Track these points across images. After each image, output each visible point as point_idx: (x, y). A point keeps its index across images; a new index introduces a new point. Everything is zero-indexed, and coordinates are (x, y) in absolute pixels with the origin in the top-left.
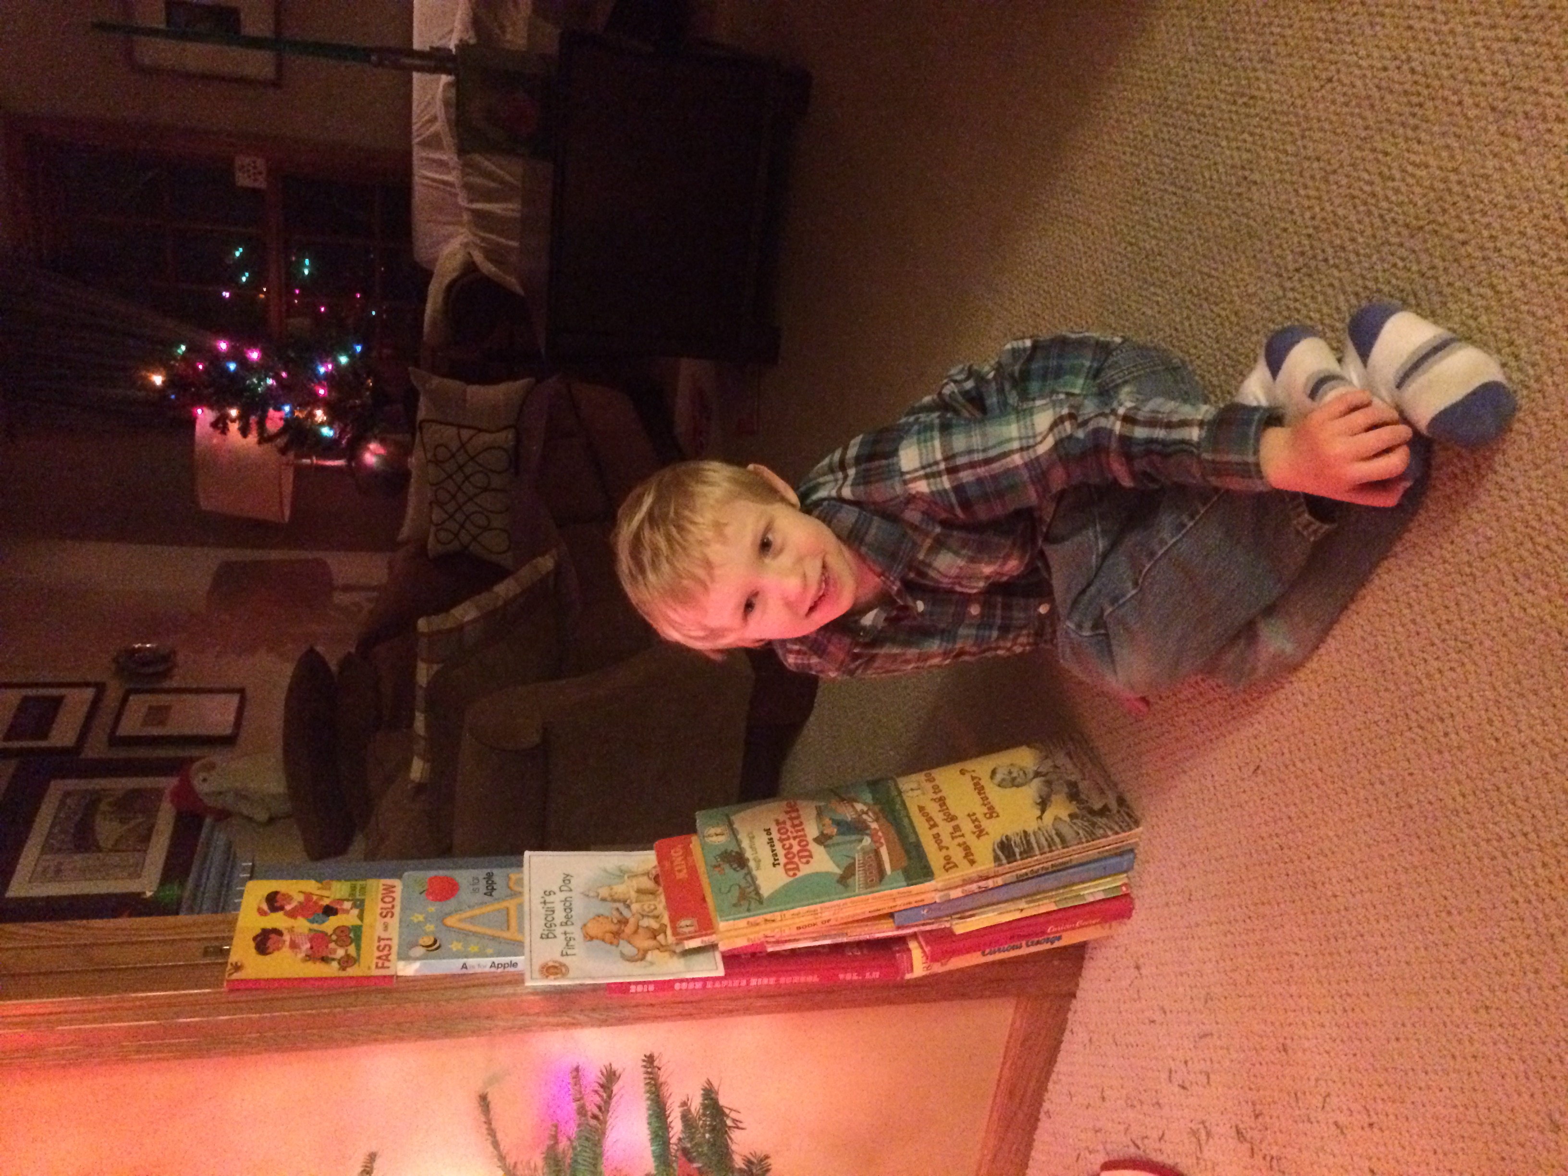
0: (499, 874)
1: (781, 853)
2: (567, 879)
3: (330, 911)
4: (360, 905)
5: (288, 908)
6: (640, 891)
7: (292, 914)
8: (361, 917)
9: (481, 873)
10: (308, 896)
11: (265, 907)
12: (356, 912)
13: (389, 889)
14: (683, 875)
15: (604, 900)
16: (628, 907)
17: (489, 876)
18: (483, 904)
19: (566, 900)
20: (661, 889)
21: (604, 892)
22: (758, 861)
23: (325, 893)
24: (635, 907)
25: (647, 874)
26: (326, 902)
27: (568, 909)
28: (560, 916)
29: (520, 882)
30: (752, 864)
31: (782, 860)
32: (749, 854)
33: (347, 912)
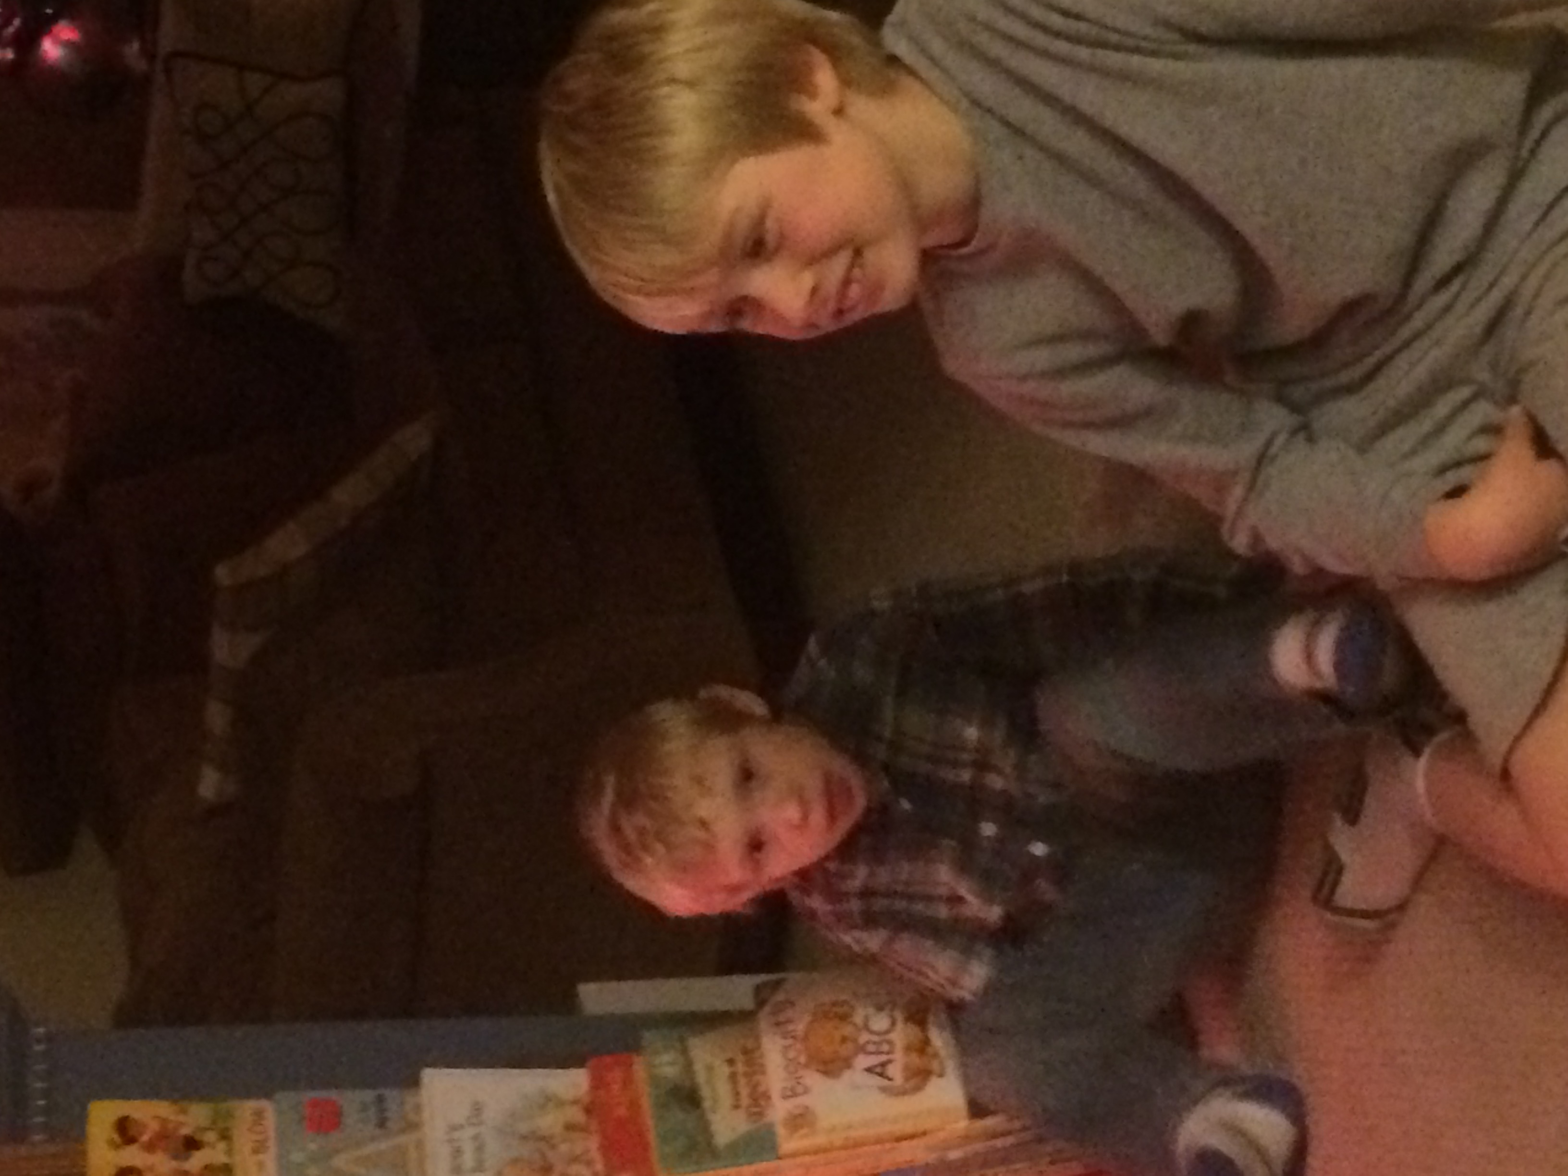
0: (391, 1095)
1: (744, 1092)
2: (477, 1109)
3: (192, 1144)
4: (225, 1136)
5: (145, 1138)
6: (570, 1127)
7: (150, 1147)
8: (229, 1152)
9: (368, 1095)
10: (164, 1121)
11: (116, 1137)
12: (222, 1146)
13: (259, 1115)
14: (622, 1111)
15: (524, 1138)
16: (553, 1147)
17: (380, 1099)
18: (373, 1139)
19: (476, 1138)
20: (594, 1126)
21: (524, 1127)
22: (715, 1100)
23: (181, 1118)
24: (564, 1148)
25: (575, 1102)
26: (185, 1131)
27: (480, 1149)
28: (468, 1159)
29: (418, 1108)
30: (707, 1104)
31: (745, 1101)
32: (705, 1092)
33: (213, 1146)
